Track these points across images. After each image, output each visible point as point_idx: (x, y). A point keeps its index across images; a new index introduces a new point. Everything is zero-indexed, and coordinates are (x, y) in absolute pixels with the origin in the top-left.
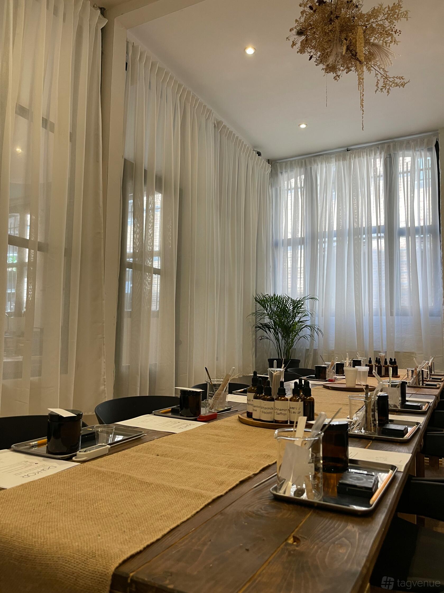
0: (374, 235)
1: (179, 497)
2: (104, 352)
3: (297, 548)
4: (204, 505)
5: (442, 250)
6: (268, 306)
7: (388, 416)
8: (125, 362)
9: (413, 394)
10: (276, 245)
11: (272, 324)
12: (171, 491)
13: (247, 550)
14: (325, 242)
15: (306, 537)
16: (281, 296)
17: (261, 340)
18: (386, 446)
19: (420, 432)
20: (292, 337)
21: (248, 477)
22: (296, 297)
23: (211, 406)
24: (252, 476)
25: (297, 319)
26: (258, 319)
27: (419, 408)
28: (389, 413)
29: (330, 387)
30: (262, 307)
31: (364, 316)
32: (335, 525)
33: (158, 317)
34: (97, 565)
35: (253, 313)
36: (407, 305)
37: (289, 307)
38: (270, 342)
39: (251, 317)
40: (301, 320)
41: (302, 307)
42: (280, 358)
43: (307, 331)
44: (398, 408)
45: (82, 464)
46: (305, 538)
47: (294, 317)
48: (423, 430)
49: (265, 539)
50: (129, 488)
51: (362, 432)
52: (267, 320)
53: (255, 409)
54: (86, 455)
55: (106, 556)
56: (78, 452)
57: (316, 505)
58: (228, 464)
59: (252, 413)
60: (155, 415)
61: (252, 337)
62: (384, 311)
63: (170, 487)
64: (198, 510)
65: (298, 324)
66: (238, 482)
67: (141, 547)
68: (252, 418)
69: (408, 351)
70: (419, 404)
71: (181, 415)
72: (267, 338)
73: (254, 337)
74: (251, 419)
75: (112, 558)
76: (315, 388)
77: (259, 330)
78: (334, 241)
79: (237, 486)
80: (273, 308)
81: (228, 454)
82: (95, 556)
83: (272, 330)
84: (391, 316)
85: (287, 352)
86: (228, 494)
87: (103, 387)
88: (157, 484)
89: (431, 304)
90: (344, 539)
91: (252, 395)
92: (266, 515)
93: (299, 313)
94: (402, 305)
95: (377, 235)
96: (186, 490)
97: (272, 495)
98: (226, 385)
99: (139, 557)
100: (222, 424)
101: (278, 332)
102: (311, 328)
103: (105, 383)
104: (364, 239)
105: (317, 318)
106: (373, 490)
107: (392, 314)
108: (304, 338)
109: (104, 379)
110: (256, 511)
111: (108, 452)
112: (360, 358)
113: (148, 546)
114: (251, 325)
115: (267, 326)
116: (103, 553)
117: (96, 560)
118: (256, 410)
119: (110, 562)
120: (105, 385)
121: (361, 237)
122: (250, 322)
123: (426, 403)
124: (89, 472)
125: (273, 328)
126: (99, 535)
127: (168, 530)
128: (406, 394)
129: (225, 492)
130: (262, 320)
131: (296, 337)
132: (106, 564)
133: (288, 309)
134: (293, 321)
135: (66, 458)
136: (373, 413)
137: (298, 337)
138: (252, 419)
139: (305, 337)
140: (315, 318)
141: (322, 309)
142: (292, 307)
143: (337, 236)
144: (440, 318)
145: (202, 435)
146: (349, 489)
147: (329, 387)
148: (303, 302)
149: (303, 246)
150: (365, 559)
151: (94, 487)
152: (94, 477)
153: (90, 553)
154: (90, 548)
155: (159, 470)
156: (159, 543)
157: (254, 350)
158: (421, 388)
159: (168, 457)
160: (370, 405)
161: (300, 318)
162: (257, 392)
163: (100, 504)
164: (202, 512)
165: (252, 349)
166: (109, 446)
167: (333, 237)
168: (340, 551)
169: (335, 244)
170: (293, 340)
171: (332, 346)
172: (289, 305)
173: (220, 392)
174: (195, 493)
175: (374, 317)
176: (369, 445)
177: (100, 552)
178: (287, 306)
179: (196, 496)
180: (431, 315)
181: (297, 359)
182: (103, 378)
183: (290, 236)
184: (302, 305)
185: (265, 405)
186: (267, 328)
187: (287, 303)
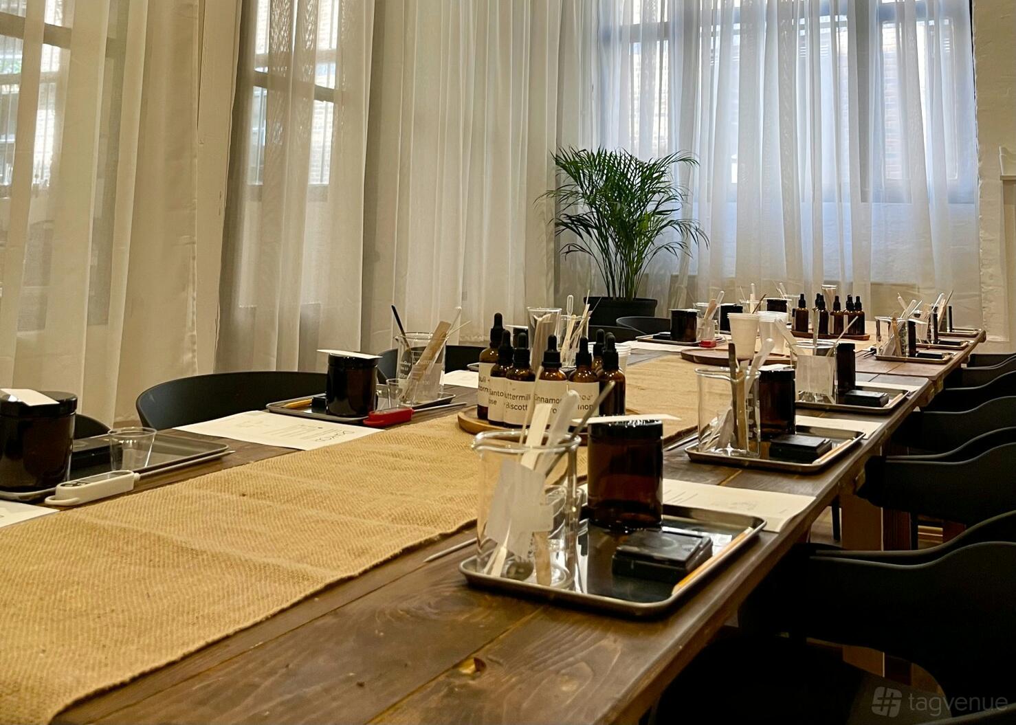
0: (825, 19)
1: (253, 581)
2: (194, 275)
3: (471, 682)
4: (303, 595)
5: (976, 53)
6: (584, 175)
7: (793, 419)
8: (244, 299)
9: (881, 375)
10: (606, 38)
11: (594, 218)
12: (241, 568)
13: (361, 685)
14: (714, 34)
15: (501, 661)
16: (614, 153)
17: (567, 253)
18: (767, 479)
19: (858, 453)
20: (639, 247)
21: (426, 541)
22: (649, 158)
23: (403, 394)
24: (436, 539)
25: (650, 207)
26: (563, 207)
27: (876, 401)
28: (797, 412)
29: (696, 356)
30: (572, 180)
31: (803, 201)
32: (577, 636)
33: (324, 199)
34: (19, 707)
35: (549, 192)
36: (899, 178)
37: (632, 180)
38: (590, 258)
39: (545, 201)
40: (661, 208)
41: (662, 179)
42: (611, 295)
43: (671, 235)
44: (829, 402)
45: (62, 512)
46: (498, 663)
47: (644, 202)
48: (868, 448)
49: (409, 663)
50: (151, 561)
51: (726, 452)
52: (582, 209)
53: (493, 398)
54: (76, 493)
55: (42, 689)
56: (59, 486)
57: (552, 596)
58: (393, 514)
59: (487, 409)
60: (271, 412)
61: (547, 245)
62: (847, 189)
63: (240, 559)
64: (285, 605)
65: (652, 219)
66: (397, 551)
67: (127, 676)
68: (488, 420)
69: (900, 282)
70: (878, 395)
71: (329, 413)
72: (583, 250)
73: (552, 245)
74: (483, 421)
75: (53, 693)
76: (661, 358)
77: (563, 230)
78: (736, 33)
79: (395, 558)
80: (596, 181)
81: (402, 493)
82: (18, 691)
83: (595, 231)
84: (862, 201)
85: (628, 282)
86: (370, 575)
87: (190, 355)
88: (216, 552)
89: (953, 176)
90: (583, 664)
91: (487, 368)
92: (435, 617)
93: (654, 193)
94: (887, 178)
95: (833, 19)
96: (273, 565)
97: (463, 578)
98: (439, 347)
99: (115, 694)
100: (415, 432)
101: (608, 236)
102: (680, 227)
103: (196, 347)
104: (802, 27)
105: (695, 205)
106: (689, 567)
107: (864, 198)
108: (667, 249)
109: (193, 336)
110: (416, 609)
111: (132, 488)
112: (786, 295)
113: (143, 676)
114: (544, 219)
115: (579, 223)
116: (37, 684)
117: (20, 698)
118: (495, 402)
119: (47, 702)
120: (194, 351)
121: (795, 23)
122: (543, 212)
123: (899, 393)
124: (71, 528)
125: (596, 227)
126: (44, 651)
127: (202, 643)
128: (856, 374)
129: (361, 570)
130: (572, 207)
131: (647, 248)
132: (38, 707)
133: (629, 183)
134: (642, 212)
135: (30, 499)
136: (750, 409)
137: (650, 247)
138: (488, 422)
139: (670, 249)
140: (692, 205)
141: (708, 184)
142: (640, 179)
143: (741, 20)
144: (973, 206)
145: (363, 453)
146: (636, 565)
147: (692, 356)
148: (663, 169)
149: (666, 43)
150: (609, 706)
151: (72, 559)
152: (80, 537)
153: (9, 684)
154: (14, 674)
155: (234, 525)
156: (172, 670)
157: (551, 274)
158: (905, 362)
159: (265, 499)
160: (742, 389)
161: (658, 205)
162: (499, 362)
163: (72, 592)
164: (295, 610)
165: (547, 275)
166: (137, 475)
167: (733, 20)
168: (564, 688)
169: (737, 40)
170: (640, 253)
171: (730, 269)
172: (632, 175)
173: (425, 362)
174: (292, 572)
175: (824, 204)
176: (732, 477)
177: (31, 682)
178: (629, 177)
179: (293, 577)
180: (954, 200)
181: (651, 298)
182: (190, 334)
183: (637, 20)
184: (662, 174)
185: (514, 389)
186: (581, 227)
187: (628, 171)
